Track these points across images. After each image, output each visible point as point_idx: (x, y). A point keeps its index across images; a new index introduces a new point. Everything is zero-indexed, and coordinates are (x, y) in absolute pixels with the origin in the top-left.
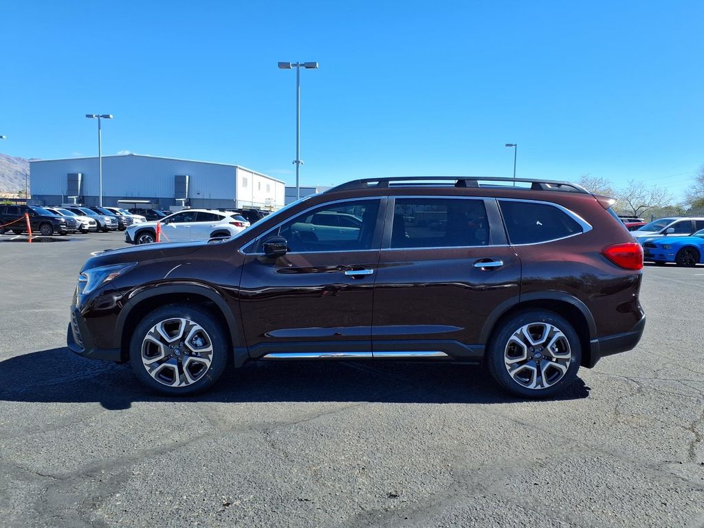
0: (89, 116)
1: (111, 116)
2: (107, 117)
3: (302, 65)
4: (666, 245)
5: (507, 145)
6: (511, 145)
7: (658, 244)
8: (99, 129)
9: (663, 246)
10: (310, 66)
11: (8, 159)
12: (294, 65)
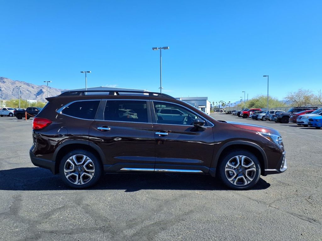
0: (83, 72)
1: (90, 72)
2: (89, 72)
3: (162, 48)
4: (317, 120)
5: (264, 76)
6: (266, 76)
7: (314, 119)
8: (86, 77)
9: (316, 120)
10: (166, 48)
11: (56, 90)
12: (159, 48)
